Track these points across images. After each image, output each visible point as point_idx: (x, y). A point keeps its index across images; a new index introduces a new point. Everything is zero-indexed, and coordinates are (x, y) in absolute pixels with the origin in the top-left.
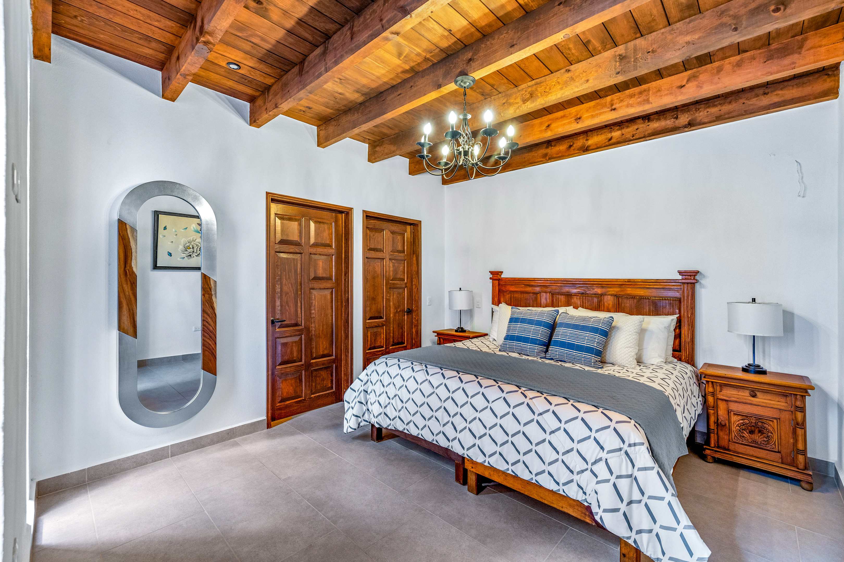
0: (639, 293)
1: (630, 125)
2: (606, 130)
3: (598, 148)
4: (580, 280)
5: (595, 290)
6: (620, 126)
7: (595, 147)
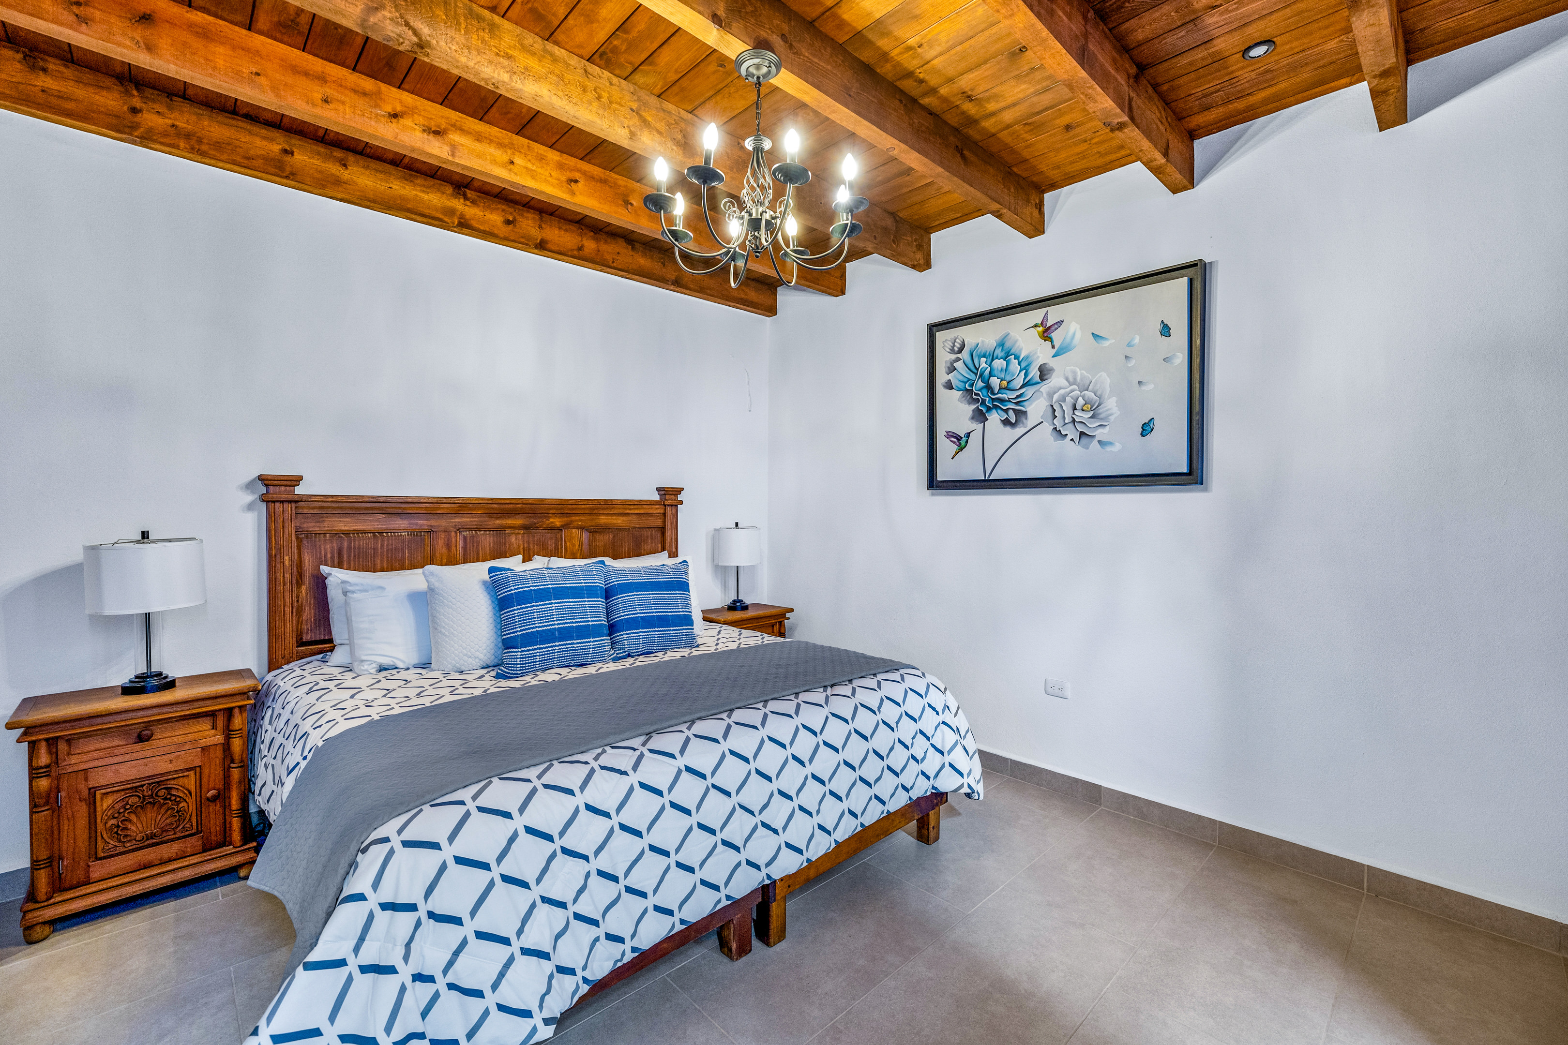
0: (615, 521)
1: (609, 240)
2: (573, 228)
3: (561, 254)
4: (525, 502)
5: (551, 520)
6: (595, 233)
7: (556, 248)
